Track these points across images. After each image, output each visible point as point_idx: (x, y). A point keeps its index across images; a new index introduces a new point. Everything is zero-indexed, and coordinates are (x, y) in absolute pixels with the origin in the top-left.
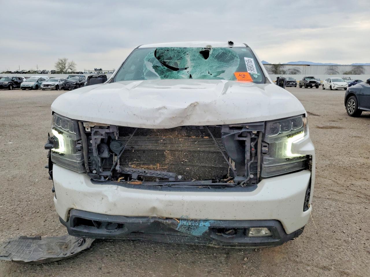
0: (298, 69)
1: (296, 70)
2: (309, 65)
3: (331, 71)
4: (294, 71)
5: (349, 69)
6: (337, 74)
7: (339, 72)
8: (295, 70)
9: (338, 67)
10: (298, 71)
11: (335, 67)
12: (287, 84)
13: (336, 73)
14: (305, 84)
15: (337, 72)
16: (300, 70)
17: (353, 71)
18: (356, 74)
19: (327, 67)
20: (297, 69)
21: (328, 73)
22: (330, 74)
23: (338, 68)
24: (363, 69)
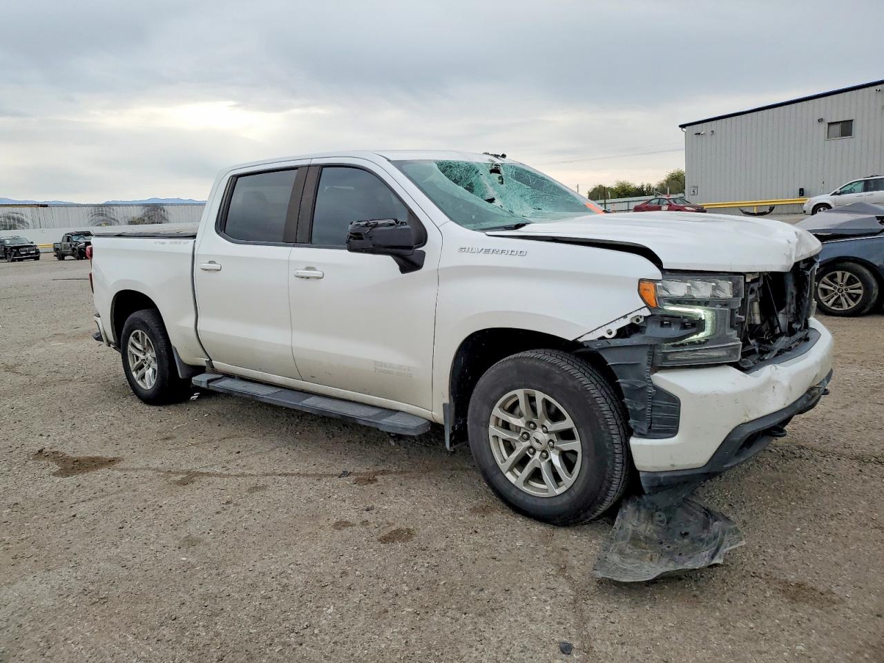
0: (19, 216)
1: (14, 219)
2: (46, 206)
3: (101, 218)
4: (7, 221)
5: (137, 213)
6: (114, 225)
7: (119, 220)
8: (9, 218)
9: (114, 208)
10: (21, 221)
11: (107, 209)
12: (13, 253)
13: (113, 221)
14: (74, 249)
15: (114, 219)
16: (24, 218)
17: (145, 215)
18: (153, 223)
19: (89, 209)
20: (15, 216)
21: (95, 223)
22: (100, 225)
23: (113, 210)
24: (164, 211)
